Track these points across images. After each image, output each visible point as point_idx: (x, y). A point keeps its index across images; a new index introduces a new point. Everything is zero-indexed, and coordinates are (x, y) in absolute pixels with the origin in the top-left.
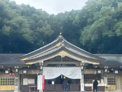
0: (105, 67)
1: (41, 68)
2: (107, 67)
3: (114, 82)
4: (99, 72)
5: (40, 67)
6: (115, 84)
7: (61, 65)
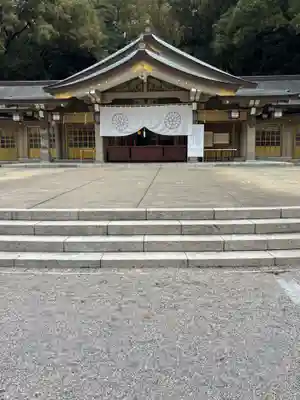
0: (252, 103)
1: (97, 108)
2: (257, 103)
3: (278, 139)
4: (235, 115)
5: (92, 105)
6: (278, 144)
7: (146, 102)
